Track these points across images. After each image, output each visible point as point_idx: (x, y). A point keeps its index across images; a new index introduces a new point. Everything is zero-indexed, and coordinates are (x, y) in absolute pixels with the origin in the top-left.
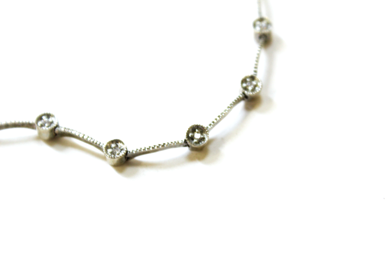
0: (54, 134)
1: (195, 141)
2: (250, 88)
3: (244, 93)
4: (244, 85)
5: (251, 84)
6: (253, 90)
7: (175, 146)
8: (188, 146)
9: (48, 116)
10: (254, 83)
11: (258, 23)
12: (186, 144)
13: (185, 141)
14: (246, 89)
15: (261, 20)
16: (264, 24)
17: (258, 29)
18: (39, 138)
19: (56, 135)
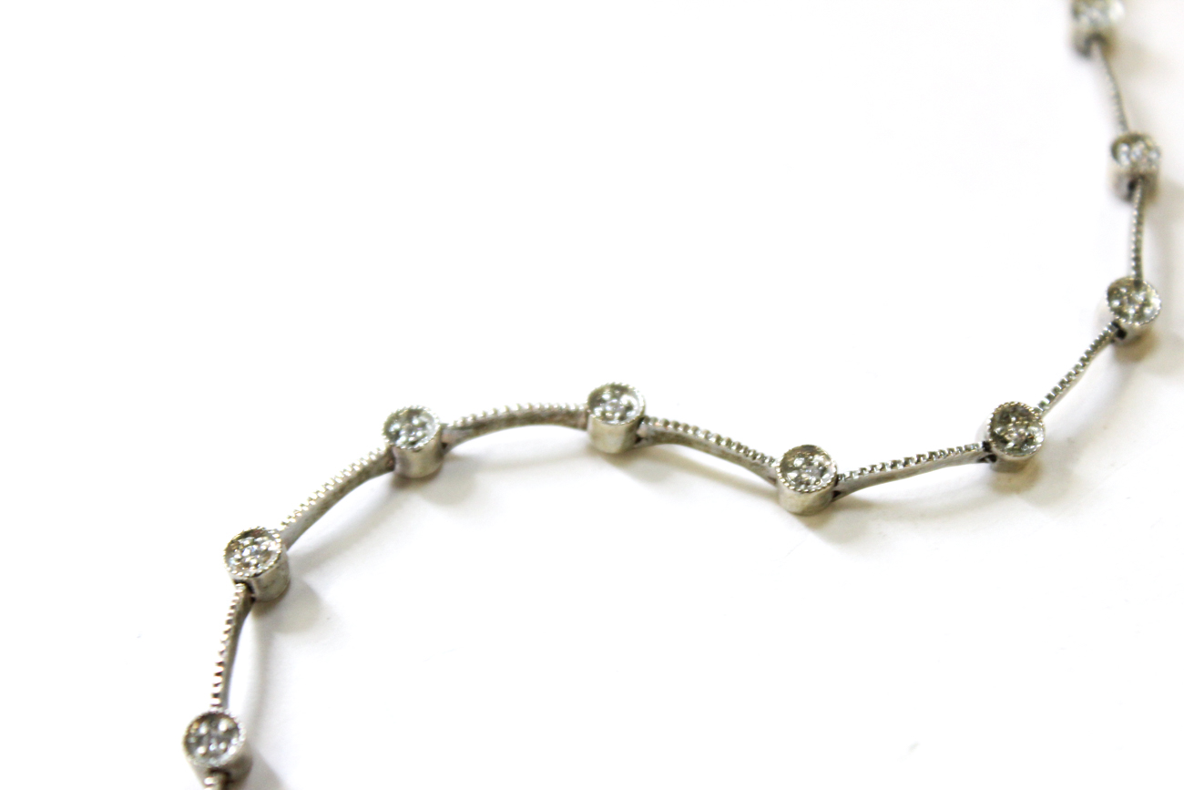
0: (634, 439)
1: (1011, 445)
2: (1131, 311)
3: (1116, 324)
4: (1116, 303)
5: (1131, 301)
6: (1140, 315)
7: (959, 461)
8: (993, 458)
9: (619, 390)
10: (1140, 297)
11: (1124, 148)
12: (987, 454)
13: (986, 446)
14: (1120, 312)
15: (1132, 139)
16: (1138, 148)
17: (1125, 161)
18: (594, 450)
19: (639, 439)
